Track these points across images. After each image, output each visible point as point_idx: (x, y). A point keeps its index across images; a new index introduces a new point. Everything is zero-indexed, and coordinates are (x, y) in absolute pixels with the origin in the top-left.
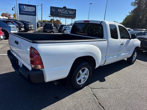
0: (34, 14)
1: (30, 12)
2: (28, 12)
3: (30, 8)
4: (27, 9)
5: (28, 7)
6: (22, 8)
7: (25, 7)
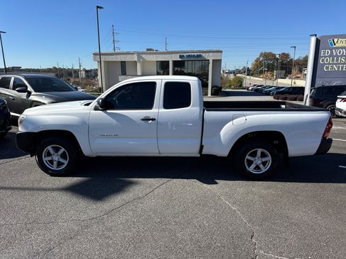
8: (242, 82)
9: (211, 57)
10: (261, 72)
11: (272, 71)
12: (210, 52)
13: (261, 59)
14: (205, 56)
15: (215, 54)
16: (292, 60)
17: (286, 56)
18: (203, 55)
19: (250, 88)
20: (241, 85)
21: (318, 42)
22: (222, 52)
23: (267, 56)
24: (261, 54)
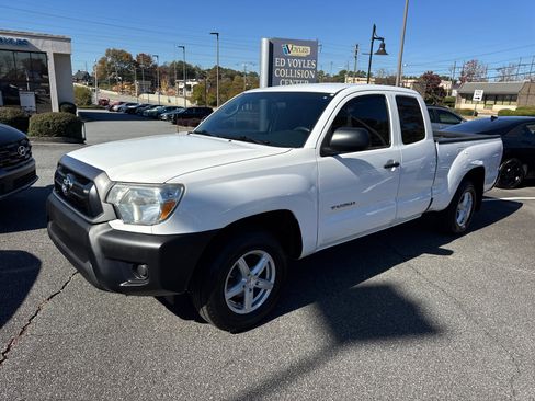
8: (90, 97)
9: (49, 48)
10: (113, 82)
11: (131, 81)
12: (45, 37)
13: (109, 60)
14: (38, 44)
15: (58, 43)
16: (155, 66)
17: (148, 59)
18: (33, 42)
19: (116, 108)
20: (89, 103)
21: (271, 46)
22: (69, 40)
23: (119, 56)
24: (109, 51)
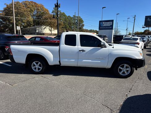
0: (111, 28)
1: (108, 26)
2: (106, 27)
3: (108, 23)
4: (105, 24)
5: (107, 23)
6: (102, 24)
7: (104, 23)
